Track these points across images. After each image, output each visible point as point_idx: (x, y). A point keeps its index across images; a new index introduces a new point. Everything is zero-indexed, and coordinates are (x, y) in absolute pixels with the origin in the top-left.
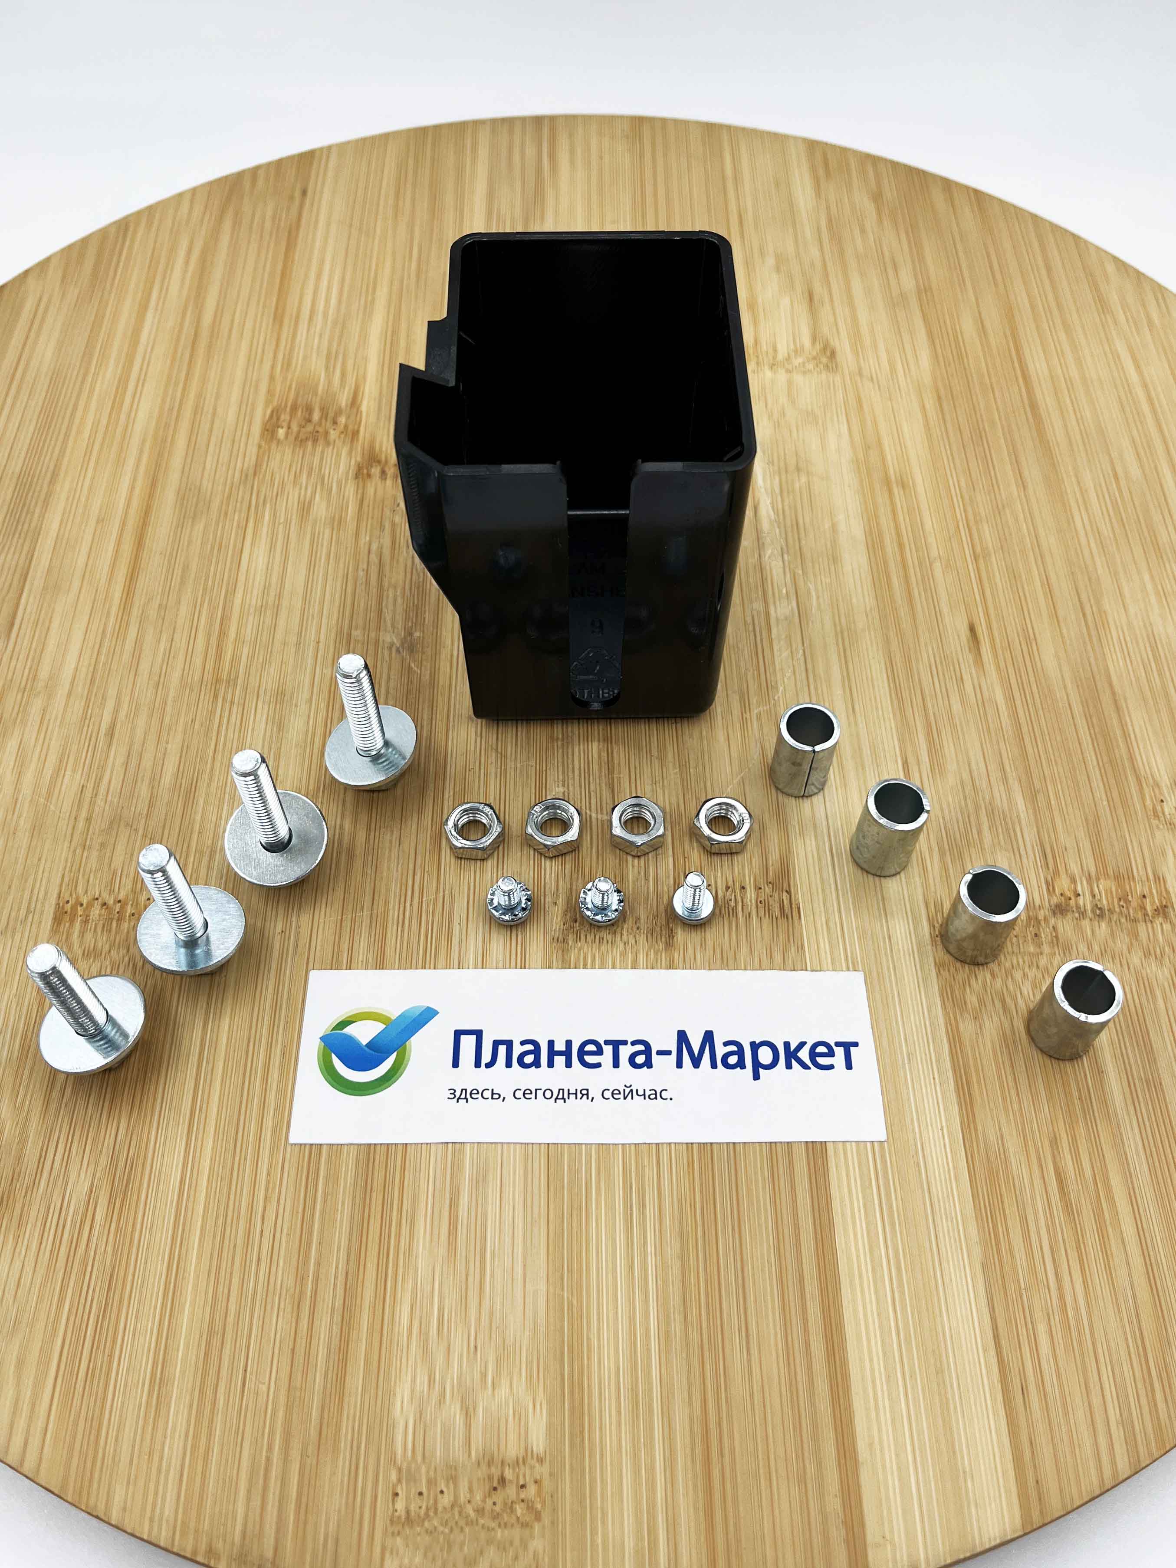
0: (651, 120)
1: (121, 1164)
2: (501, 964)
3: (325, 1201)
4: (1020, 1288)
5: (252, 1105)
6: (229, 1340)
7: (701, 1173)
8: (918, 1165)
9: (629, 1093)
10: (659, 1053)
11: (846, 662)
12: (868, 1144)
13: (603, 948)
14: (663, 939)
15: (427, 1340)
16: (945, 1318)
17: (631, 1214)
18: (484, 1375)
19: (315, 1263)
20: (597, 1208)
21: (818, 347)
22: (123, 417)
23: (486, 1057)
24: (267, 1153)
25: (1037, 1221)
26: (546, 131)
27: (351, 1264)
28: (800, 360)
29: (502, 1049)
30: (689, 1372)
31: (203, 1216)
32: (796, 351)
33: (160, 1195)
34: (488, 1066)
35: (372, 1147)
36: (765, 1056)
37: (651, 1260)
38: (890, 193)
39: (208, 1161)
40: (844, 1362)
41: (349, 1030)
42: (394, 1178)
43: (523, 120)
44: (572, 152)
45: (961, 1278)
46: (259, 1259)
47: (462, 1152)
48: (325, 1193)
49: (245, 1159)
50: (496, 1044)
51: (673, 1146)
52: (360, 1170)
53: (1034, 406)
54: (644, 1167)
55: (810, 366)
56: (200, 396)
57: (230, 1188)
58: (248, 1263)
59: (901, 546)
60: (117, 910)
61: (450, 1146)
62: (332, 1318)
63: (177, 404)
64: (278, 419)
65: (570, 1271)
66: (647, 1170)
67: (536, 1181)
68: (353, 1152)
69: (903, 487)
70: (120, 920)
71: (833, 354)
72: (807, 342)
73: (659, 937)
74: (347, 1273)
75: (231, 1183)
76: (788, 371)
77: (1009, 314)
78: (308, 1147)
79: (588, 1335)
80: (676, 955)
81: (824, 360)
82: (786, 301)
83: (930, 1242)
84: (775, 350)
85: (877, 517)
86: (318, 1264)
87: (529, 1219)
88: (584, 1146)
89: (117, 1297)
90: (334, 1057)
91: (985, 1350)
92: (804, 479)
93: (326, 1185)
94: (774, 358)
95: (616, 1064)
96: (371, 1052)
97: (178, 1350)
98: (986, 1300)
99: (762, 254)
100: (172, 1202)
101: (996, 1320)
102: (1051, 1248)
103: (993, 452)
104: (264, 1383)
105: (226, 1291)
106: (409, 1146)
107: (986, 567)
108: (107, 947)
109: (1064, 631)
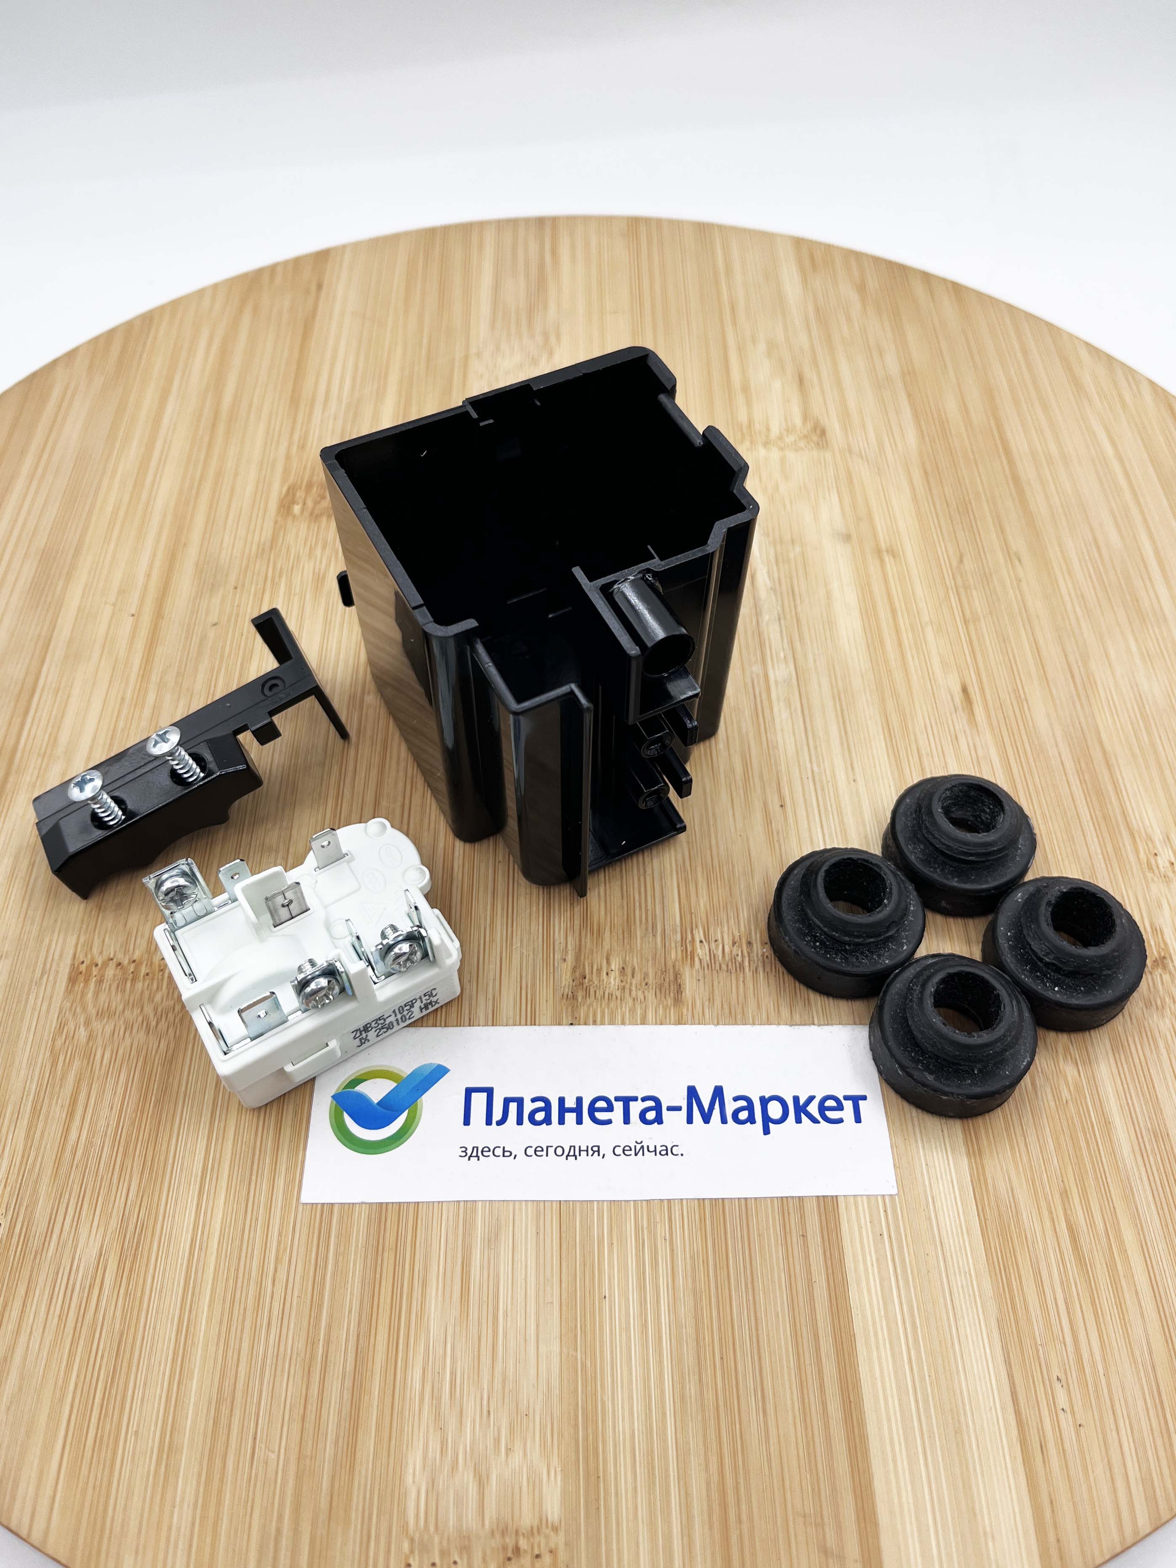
0: (647, 221)
1: (131, 1227)
2: (511, 1022)
3: (336, 1262)
4: (1036, 1343)
5: (264, 1163)
6: (239, 1405)
7: (713, 1229)
8: (930, 1219)
9: (640, 1149)
10: (670, 1109)
11: (844, 723)
12: (879, 1198)
13: (612, 1005)
14: (672, 995)
15: (440, 1404)
16: (962, 1377)
17: (644, 1273)
18: (497, 1441)
19: (325, 1328)
20: (609, 1265)
21: (809, 426)
22: (144, 496)
23: (497, 1115)
24: (279, 1213)
25: (1050, 1275)
26: (548, 231)
27: (362, 1325)
28: (790, 439)
29: (513, 1107)
30: (705, 1436)
31: (214, 1278)
32: (787, 430)
33: (170, 1258)
34: (499, 1123)
35: (384, 1206)
36: (775, 1111)
37: (664, 1319)
38: (872, 283)
39: (219, 1221)
40: (862, 1424)
41: (361, 1088)
42: (406, 1237)
43: (527, 221)
44: (573, 247)
45: (977, 1336)
46: (269, 1324)
47: (474, 1211)
48: (336, 1254)
49: (257, 1219)
50: (507, 1101)
51: (685, 1202)
52: (372, 1231)
53: (1016, 479)
54: (655, 1223)
55: (802, 444)
56: (219, 474)
57: (241, 1250)
58: (258, 1327)
59: (894, 612)
60: (132, 969)
61: (462, 1204)
62: (343, 1384)
63: (196, 484)
64: (294, 495)
65: (583, 1332)
66: (659, 1226)
67: (548, 1241)
68: (365, 1211)
69: (894, 557)
70: (134, 980)
71: (823, 433)
72: (798, 421)
73: (667, 992)
74: (358, 1336)
75: (242, 1245)
76: (782, 449)
77: (989, 394)
78: (319, 1207)
79: (602, 1398)
80: (685, 1011)
81: (815, 438)
82: (777, 384)
83: (944, 1297)
84: (768, 430)
85: (869, 584)
86: (329, 1327)
87: (542, 1278)
88: (595, 1203)
89: (125, 1364)
90: (346, 1117)
91: (1003, 1409)
92: (798, 549)
93: (338, 1245)
94: (767, 436)
95: (627, 1120)
96: (383, 1110)
97: (187, 1418)
98: (1002, 1358)
99: (754, 341)
100: (182, 1265)
101: (1013, 1377)
102: (1066, 1303)
103: (978, 522)
104: (273, 1452)
105: (235, 1357)
106: (420, 1205)
107: (976, 630)
108: (121, 1007)
109: (1054, 691)
